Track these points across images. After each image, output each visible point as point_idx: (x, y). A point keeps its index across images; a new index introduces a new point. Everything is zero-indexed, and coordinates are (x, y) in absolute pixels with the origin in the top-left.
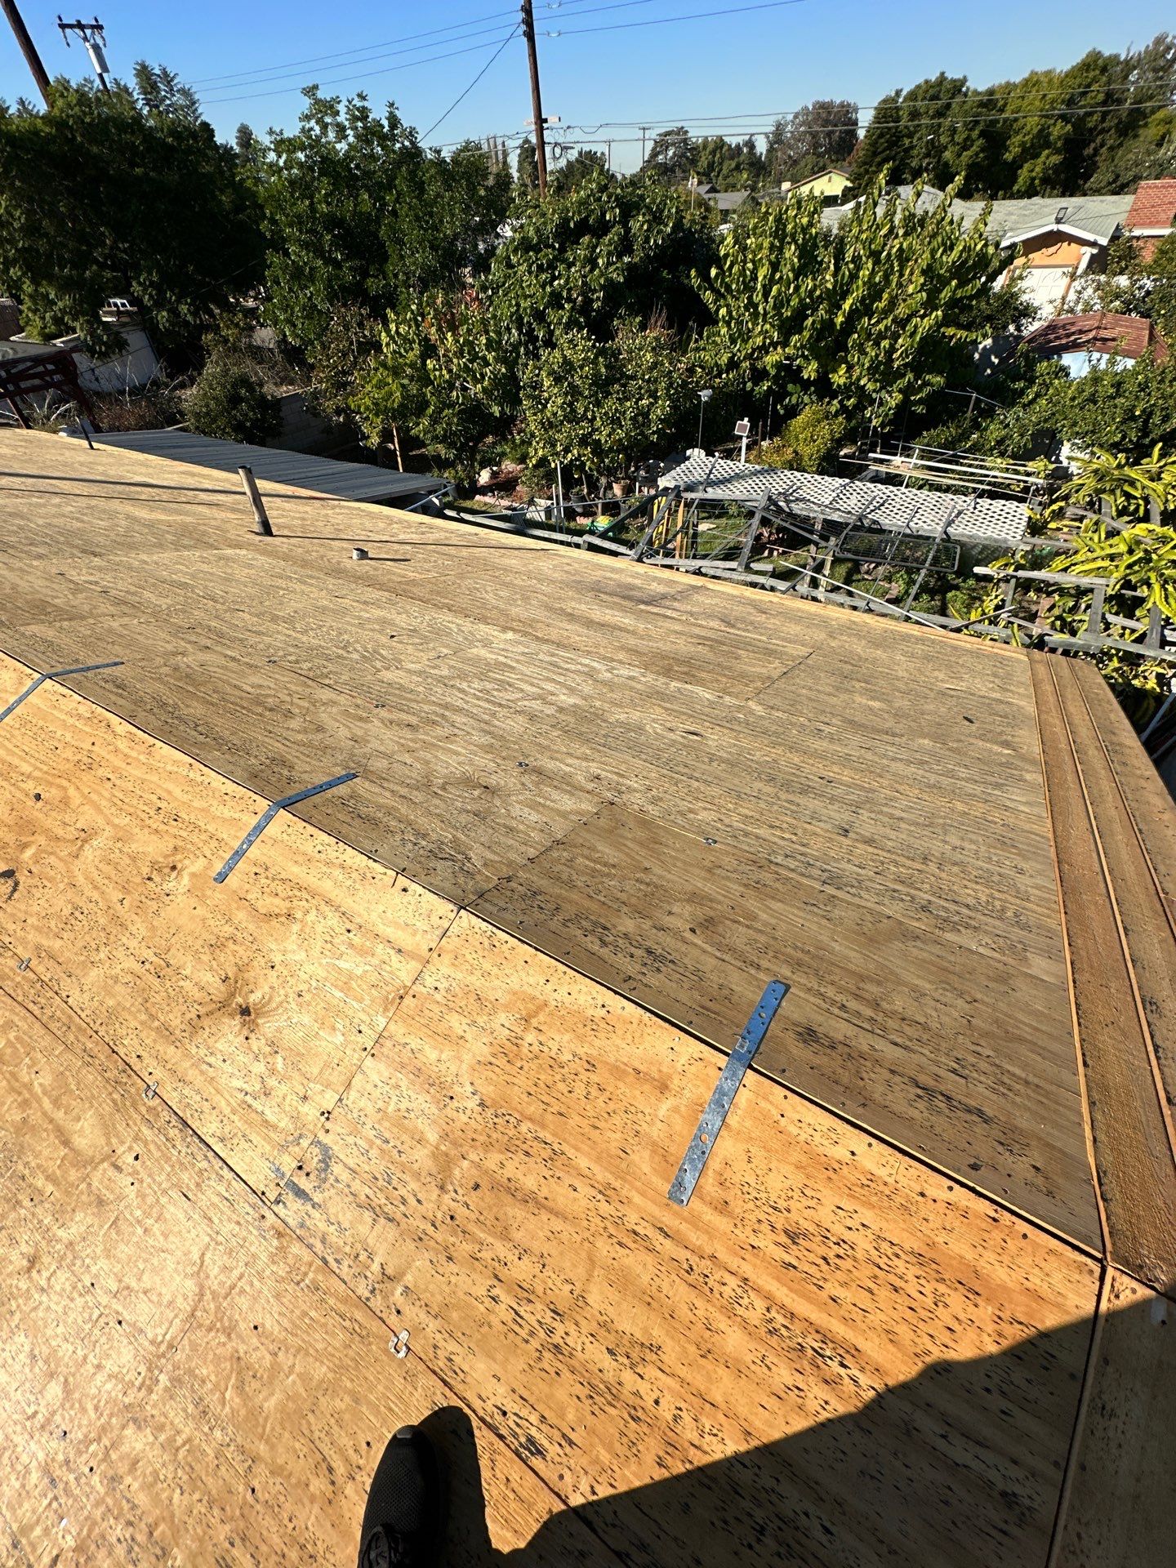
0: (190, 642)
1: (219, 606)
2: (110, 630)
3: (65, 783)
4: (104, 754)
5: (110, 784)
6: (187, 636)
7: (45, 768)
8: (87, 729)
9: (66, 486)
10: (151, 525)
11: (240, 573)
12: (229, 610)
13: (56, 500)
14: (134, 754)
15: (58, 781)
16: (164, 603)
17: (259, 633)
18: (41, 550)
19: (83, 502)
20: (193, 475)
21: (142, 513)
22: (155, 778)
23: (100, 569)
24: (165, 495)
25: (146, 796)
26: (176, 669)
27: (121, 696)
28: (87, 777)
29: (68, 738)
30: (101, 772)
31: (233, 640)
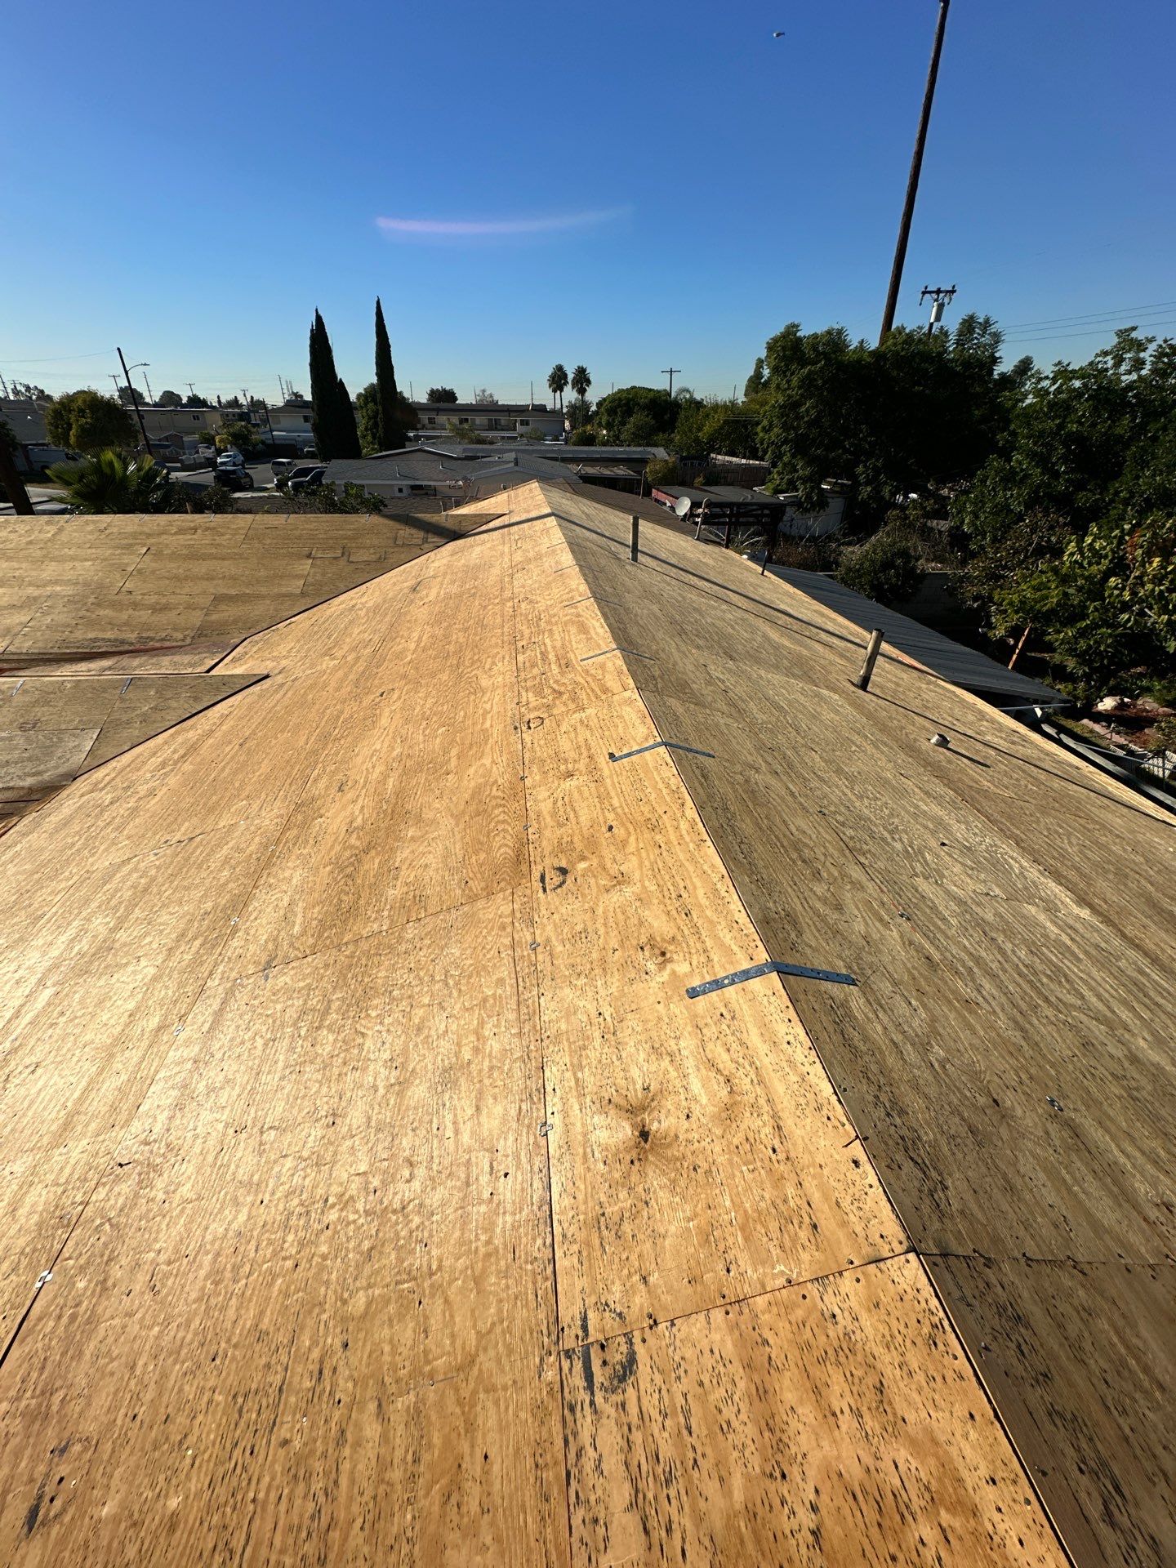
0: (766, 762)
1: (799, 739)
2: (717, 725)
3: (631, 829)
4: (668, 825)
5: (657, 851)
6: (765, 755)
7: (627, 810)
8: (668, 799)
9: (735, 598)
10: (777, 648)
11: (827, 715)
12: (805, 746)
13: (724, 607)
14: (687, 839)
15: (629, 825)
16: (761, 717)
17: (821, 779)
18: (701, 642)
19: (739, 614)
20: (823, 615)
21: (774, 635)
22: (691, 869)
23: (730, 671)
24: (796, 626)
25: (678, 878)
26: (747, 781)
27: (702, 784)
28: (647, 835)
29: (652, 798)
30: (658, 837)
31: (800, 776)
